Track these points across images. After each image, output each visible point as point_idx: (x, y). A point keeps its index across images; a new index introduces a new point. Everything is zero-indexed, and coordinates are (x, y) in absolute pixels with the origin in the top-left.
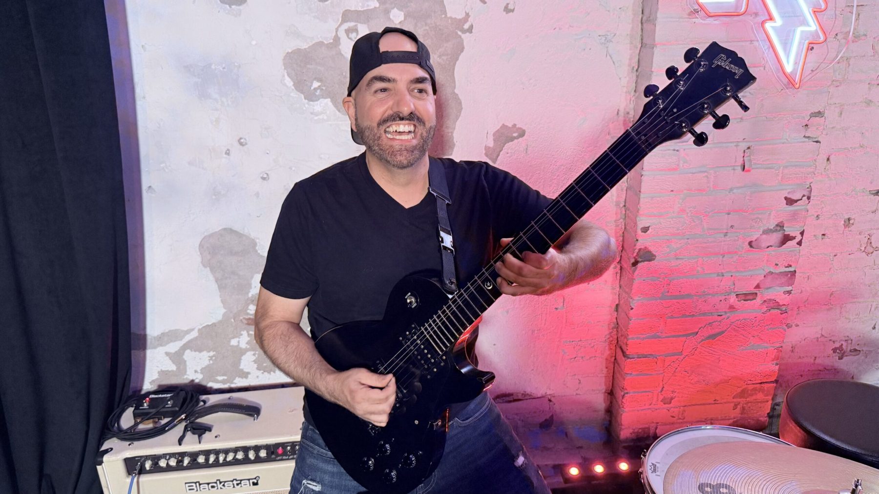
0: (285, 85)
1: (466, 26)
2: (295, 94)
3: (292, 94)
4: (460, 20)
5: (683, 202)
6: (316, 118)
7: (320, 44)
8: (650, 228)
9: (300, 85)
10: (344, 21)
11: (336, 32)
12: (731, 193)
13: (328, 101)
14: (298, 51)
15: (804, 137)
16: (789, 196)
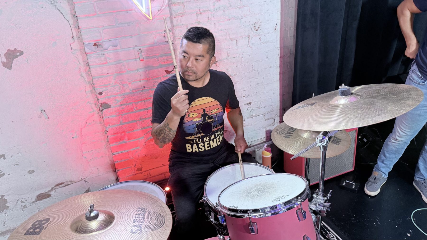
5: (115, 78)
8: (103, 93)
12: (138, 72)
15: (165, 42)
16: (167, 70)
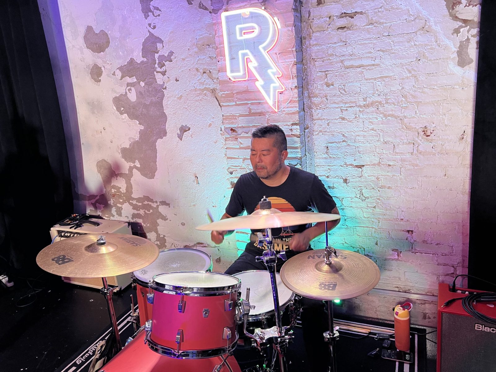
0: (114, 109)
1: (164, 87)
2: (117, 112)
3: (116, 112)
4: (162, 85)
6: (123, 121)
7: (122, 94)
8: (233, 172)
9: (118, 109)
10: (127, 87)
11: (126, 90)
13: (126, 115)
14: (116, 97)
15: (292, 134)
